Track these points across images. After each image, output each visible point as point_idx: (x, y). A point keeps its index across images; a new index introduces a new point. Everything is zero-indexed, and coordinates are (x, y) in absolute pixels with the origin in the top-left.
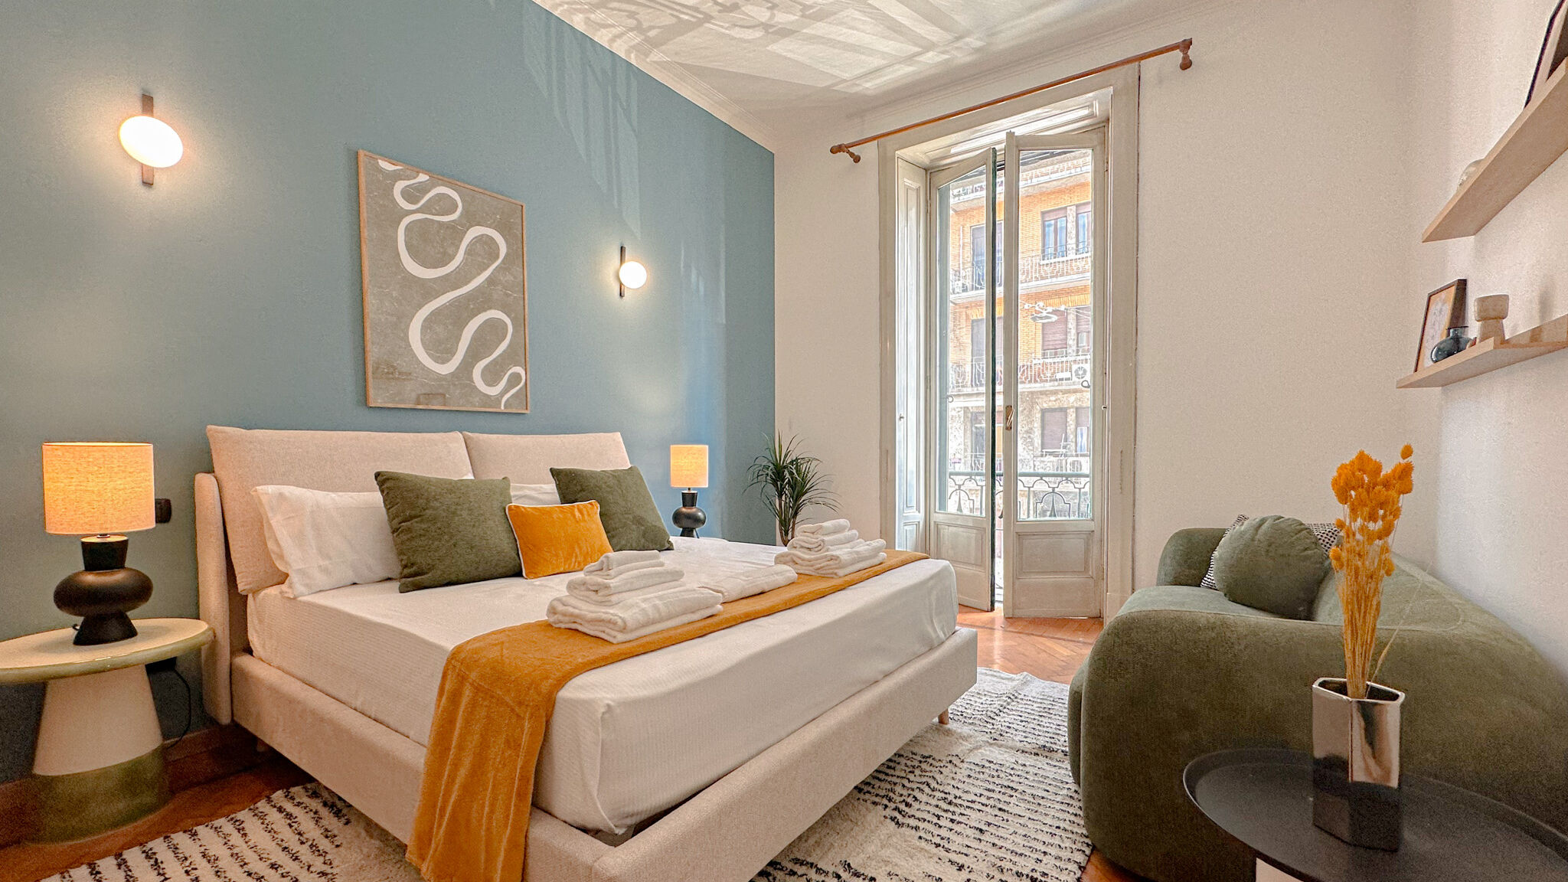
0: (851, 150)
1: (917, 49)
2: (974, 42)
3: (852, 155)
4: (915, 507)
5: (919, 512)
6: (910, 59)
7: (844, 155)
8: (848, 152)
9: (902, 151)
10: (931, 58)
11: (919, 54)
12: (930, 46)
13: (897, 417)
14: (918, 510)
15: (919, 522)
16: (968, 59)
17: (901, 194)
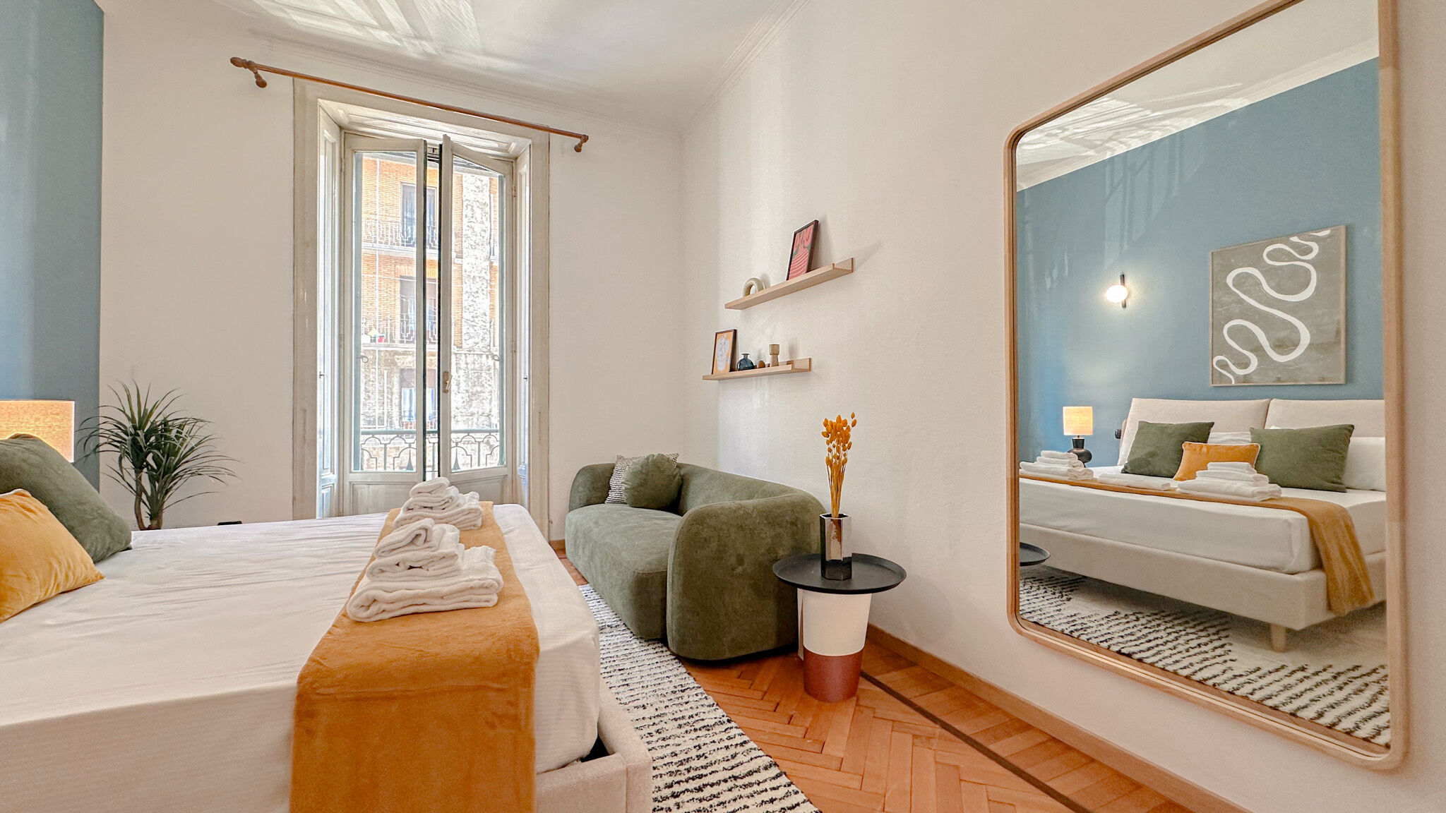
0: (260, 72)
1: (375, 23)
2: (429, 48)
3: (258, 77)
4: (329, 470)
5: (334, 474)
6: (361, 25)
7: (249, 75)
8: (256, 73)
9: (326, 101)
10: (383, 36)
11: (372, 27)
12: (387, 26)
13: (318, 374)
14: (332, 471)
15: (333, 484)
16: (415, 56)
17: (322, 144)
